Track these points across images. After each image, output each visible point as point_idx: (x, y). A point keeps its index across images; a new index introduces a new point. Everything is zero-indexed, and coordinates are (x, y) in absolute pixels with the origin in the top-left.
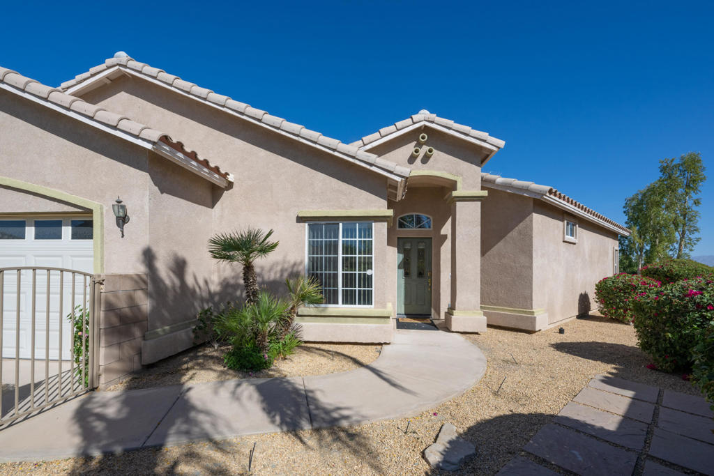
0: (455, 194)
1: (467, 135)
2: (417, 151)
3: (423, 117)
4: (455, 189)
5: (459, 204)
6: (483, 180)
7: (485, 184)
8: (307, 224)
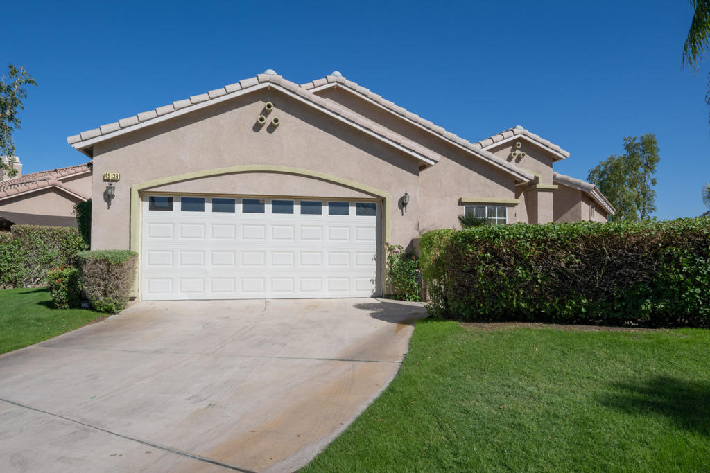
0: (538, 186)
1: (547, 146)
2: (514, 154)
3: (520, 130)
4: (538, 183)
5: (539, 193)
6: (554, 177)
7: (556, 181)
8: (464, 207)
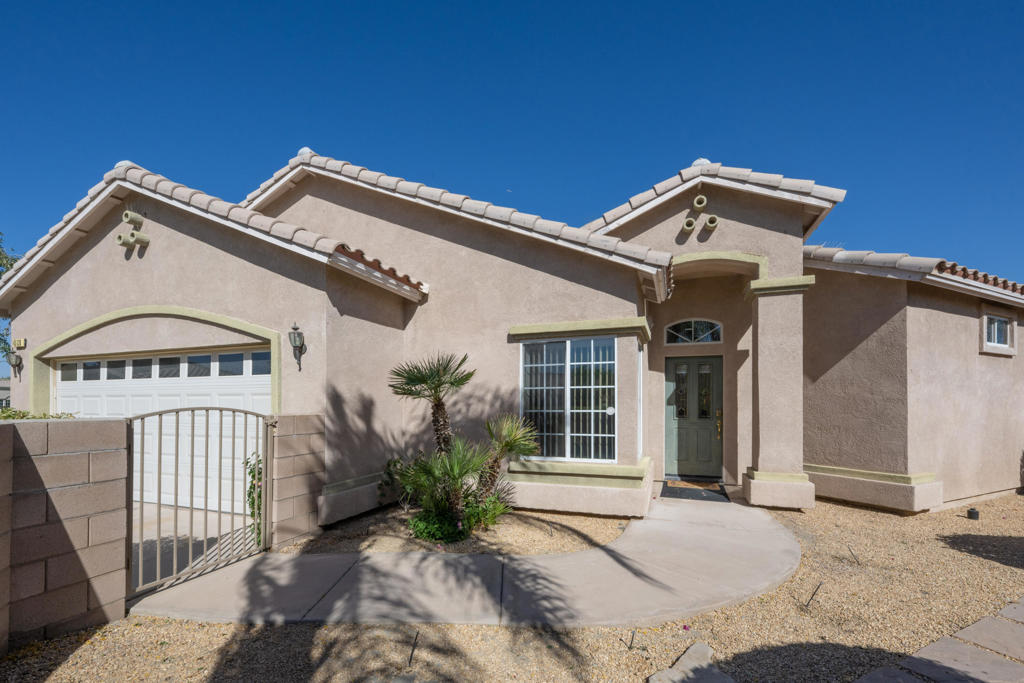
0: (754, 284)
1: (775, 188)
2: (689, 224)
3: (700, 170)
4: (756, 276)
5: (762, 301)
6: (807, 257)
8: (521, 345)
